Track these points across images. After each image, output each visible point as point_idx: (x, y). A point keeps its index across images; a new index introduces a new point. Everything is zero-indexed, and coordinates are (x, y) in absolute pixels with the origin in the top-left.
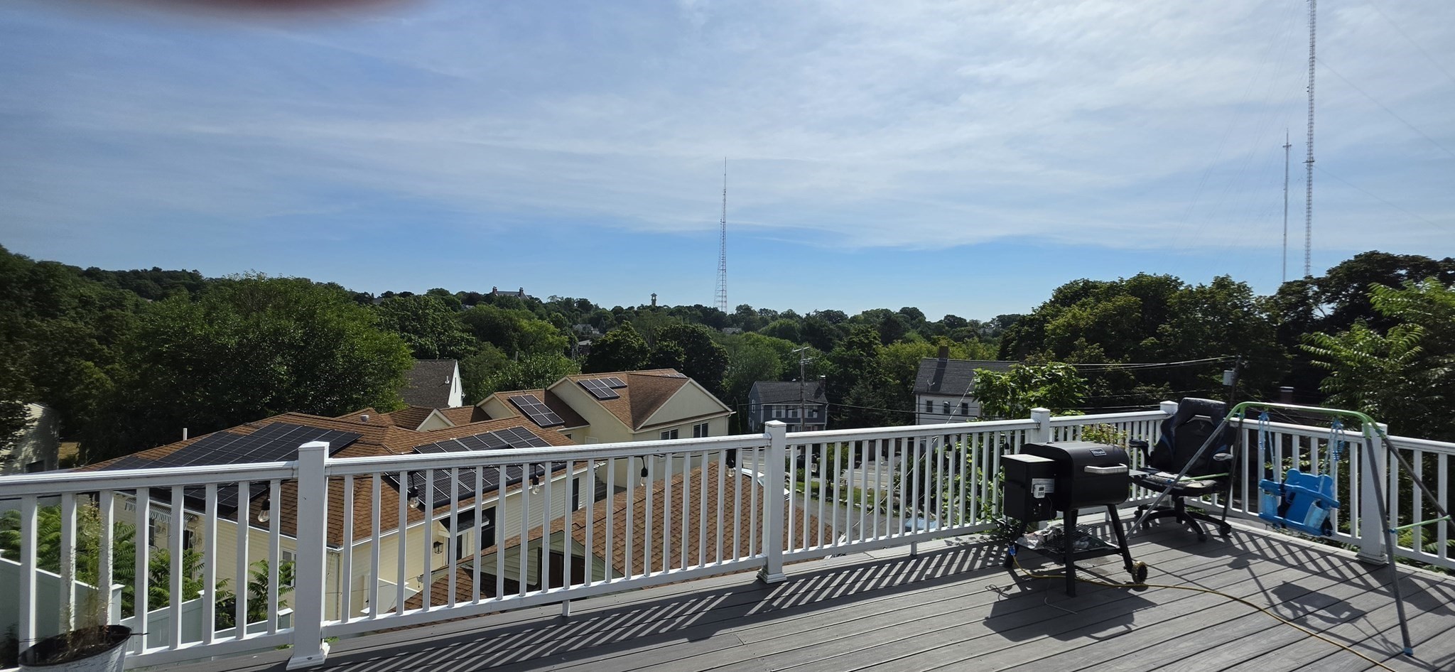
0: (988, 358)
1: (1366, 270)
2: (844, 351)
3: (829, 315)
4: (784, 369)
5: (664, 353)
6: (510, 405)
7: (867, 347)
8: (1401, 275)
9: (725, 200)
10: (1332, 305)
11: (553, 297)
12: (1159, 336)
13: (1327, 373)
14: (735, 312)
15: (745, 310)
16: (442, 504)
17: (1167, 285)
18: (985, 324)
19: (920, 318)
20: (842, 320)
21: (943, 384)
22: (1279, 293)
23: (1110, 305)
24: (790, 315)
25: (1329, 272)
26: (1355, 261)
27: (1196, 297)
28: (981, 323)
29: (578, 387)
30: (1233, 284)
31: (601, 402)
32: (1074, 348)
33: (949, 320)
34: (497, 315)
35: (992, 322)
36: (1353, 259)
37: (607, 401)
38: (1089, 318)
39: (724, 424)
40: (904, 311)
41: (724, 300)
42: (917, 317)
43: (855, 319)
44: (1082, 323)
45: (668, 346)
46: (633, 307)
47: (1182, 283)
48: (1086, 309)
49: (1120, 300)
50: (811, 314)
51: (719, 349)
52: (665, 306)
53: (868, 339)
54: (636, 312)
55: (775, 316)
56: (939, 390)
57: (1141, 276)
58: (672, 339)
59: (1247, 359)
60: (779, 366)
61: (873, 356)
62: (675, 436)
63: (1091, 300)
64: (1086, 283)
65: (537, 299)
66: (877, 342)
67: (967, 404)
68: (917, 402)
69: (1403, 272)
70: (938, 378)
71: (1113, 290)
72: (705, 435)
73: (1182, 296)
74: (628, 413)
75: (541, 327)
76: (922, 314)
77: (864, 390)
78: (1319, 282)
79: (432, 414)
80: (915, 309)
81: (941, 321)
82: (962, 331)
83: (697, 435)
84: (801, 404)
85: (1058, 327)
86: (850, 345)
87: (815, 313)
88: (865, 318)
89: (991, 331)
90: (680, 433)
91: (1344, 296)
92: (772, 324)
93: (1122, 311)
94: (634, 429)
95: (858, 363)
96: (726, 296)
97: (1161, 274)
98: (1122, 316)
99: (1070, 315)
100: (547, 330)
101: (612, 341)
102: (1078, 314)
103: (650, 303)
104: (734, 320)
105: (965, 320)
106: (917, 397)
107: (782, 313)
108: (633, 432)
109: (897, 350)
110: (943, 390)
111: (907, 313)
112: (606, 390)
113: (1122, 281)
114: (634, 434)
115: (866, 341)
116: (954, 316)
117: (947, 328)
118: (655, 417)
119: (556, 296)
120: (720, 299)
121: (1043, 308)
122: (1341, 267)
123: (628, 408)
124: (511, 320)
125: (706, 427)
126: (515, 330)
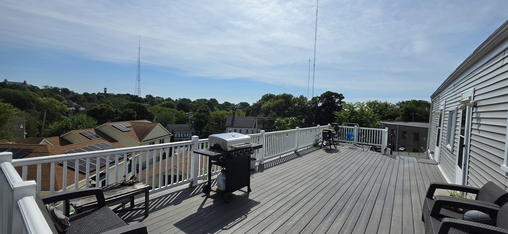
0: (243, 116)
1: (328, 95)
2: (198, 113)
3: (184, 100)
4: (177, 120)
5: (127, 114)
6: (81, 135)
7: (206, 112)
8: (333, 97)
9: (139, 52)
10: (321, 103)
11: (46, 87)
12: (289, 110)
13: (336, 119)
14: (145, 97)
15: (150, 97)
16: (93, 171)
17: (290, 96)
18: (236, 105)
19: (217, 102)
20: (190, 102)
21: (234, 124)
22: (311, 100)
23: (278, 101)
24: (169, 99)
25: (321, 95)
26: (326, 93)
27: (296, 100)
28: (235, 105)
29: (112, 127)
30: (304, 97)
31: (124, 133)
32: (270, 113)
33: (226, 103)
34: (21, 94)
35: (238, 104)
36: (325, 92)
37: (126, 132)
38: (272, 105)
39: (169, 139)
40: (211, 99)
41: (139, 92)
42: (216, 102)
43: (194, 102)
44: (271, 106)
45: (129, 111)
46: (94, 93)
47: (293, 96)
48: (272, 102)
49: (280, 100)
50: (178, 99)
51: (151, 112)
52: (112, 93)
53: (206, 109)
54: (96, 96)
55: (163, 100)
56: (233, 126)
57: (284, 94)
58: (130, 108)
59: (307, 116)
60: (175, 119)
61: (208, 115)
62: (153, 143)
63: (273, 100)
64: (270, 94)
65: (36, 87)
66: (209, 110)
67: (241, 130)
68: (226, 129)
69: (334, 96)
70: (233, 121)
71: (278, 97)
72: (163, 143)
73: (294, 100)
74: (136, 136)
75: (51, 101)
76: (217, 101)
77: (209, 126)
78: (319, 98)
79: (43, 141)
80: (215, 99)
81: (223, 104)
82: (231, 107)
83: (160, 143)
84: (189, 132)
85: (265, 107)
86: (200, 111)
87: (179, 99)
88: (198, 102)
89: (238, 107)
90: (155, 143)
91: (323, 101)
92: (163, 103)
93: (281, 103)
94: (141, 142)
95: (203, 117)
96: (140, 91)
97: (289, 94)
98: (280, 105)
99: (268, 104)
100: (55, 102)
101: (100, 108)
102: (270, 104)
103: (103, 92)
104: (145, 101)
105: (231, 104)
106: (226, 128)
107: (166, 99)
108: (140, 143)
109: (217, 113)
110: (234, 126)
111: (212, 100)
112: (124, 128)
113: (280, 95)
114: (140, 144)
115: (206, 110)
116: (227, 102)
117: (226, 106)
118: (148, 137)
119: (48, 86)
120: (138, 92)
121: (259, 101)
122: (323, 94)
123: (135, 134)
124: (31, 97)
125: (163, 140)
126: (34, 102)
